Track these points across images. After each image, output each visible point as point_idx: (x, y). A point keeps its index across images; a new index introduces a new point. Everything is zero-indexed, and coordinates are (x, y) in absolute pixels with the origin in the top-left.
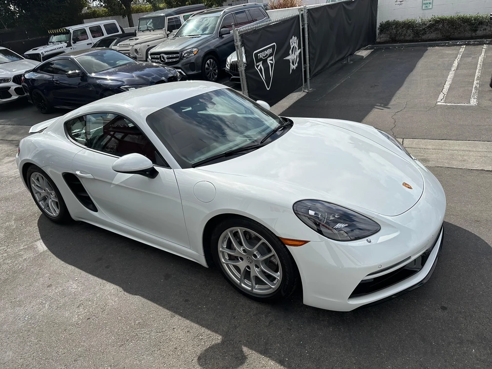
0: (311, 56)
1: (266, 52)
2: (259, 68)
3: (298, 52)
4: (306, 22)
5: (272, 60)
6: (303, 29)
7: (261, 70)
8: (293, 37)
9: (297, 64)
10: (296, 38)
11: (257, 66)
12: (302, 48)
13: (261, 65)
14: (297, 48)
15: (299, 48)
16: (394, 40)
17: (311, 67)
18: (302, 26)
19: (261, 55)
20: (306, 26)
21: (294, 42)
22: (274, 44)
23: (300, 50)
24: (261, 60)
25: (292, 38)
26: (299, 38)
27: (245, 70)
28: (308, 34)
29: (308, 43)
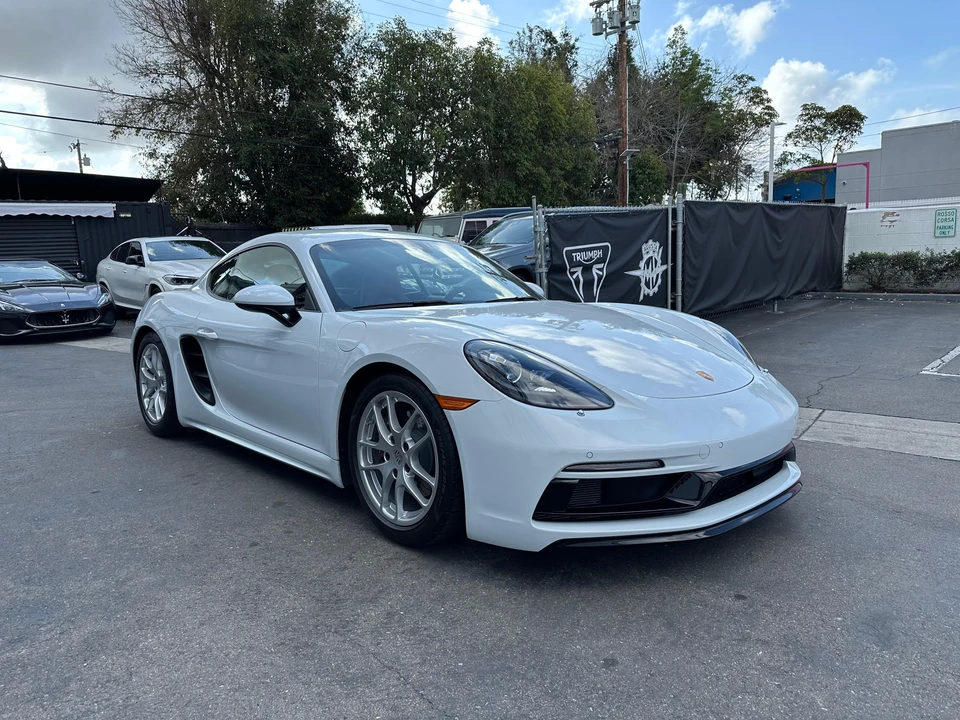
0: (687, 279)
1: (590, 254)
2: (574, 276)
3: (660, 269)
4: (680, 219)
5: (601, 270)
6: (674, 233)
7: (577, 282)
8: (651, 242)
9: (656, 289)
10: (658, 244)
11: (572, 274)
12: (670, 264)
13: (579, 273)
14: (659, 262)
15: (664, 261)
16: (876, 287)
17: (686, 300)
18: (673, 227)
19: (578, 257)
20: (680, 228)
21: (652, 249)
22: (607, 244)
23: (664, 267)
24: (579, 264)
25: (647, 242)
26: (664, 244)
27: (548, 274)
28: (684, 242)
29: (683, 257)
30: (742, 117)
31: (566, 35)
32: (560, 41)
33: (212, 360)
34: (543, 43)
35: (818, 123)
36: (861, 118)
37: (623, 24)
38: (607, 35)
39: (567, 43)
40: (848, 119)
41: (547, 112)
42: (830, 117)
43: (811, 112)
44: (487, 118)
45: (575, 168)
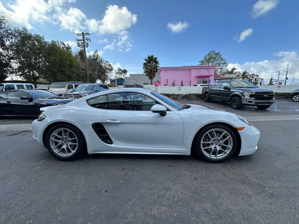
30: (107, 68)
31: (68, 45)
32: (67, 46)
33: (108, 129)
34: (62, 45)
35: (120, 71)
36: (127, 72)
37: (85, 46)
38: (81, 47)
39: (69, 47)
40: (125, 71)
41: (71, 61)
42: (122, 71)
43: (120, 69)
44: (57, 60)
45: (78, 74)
